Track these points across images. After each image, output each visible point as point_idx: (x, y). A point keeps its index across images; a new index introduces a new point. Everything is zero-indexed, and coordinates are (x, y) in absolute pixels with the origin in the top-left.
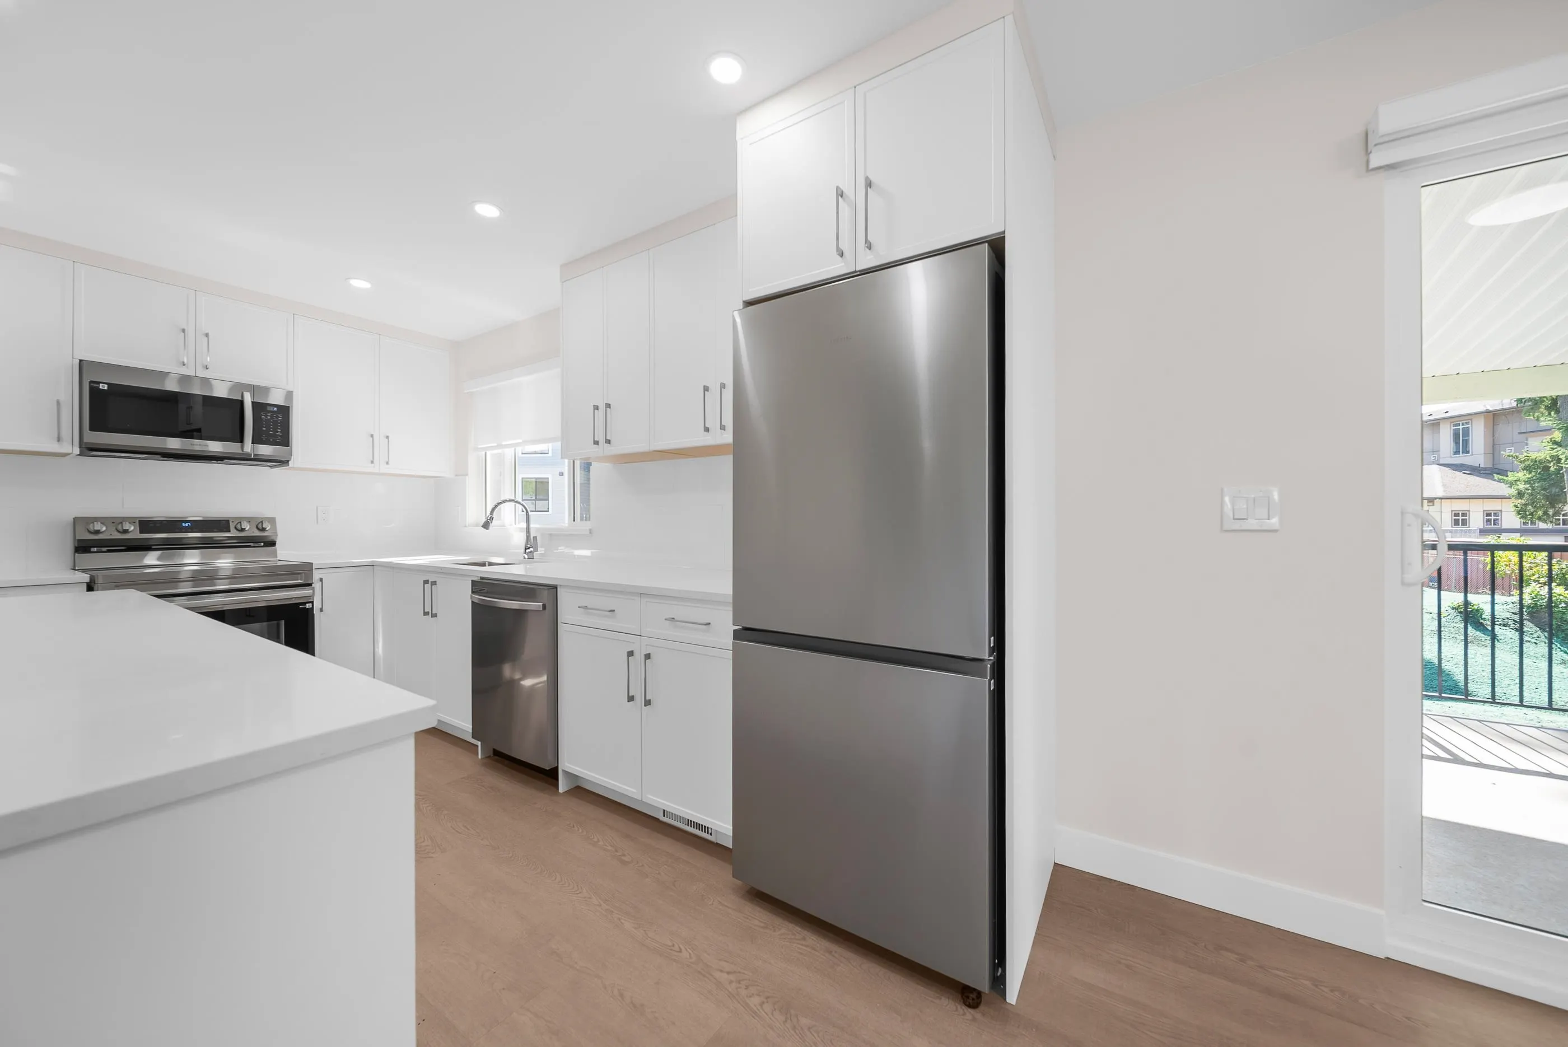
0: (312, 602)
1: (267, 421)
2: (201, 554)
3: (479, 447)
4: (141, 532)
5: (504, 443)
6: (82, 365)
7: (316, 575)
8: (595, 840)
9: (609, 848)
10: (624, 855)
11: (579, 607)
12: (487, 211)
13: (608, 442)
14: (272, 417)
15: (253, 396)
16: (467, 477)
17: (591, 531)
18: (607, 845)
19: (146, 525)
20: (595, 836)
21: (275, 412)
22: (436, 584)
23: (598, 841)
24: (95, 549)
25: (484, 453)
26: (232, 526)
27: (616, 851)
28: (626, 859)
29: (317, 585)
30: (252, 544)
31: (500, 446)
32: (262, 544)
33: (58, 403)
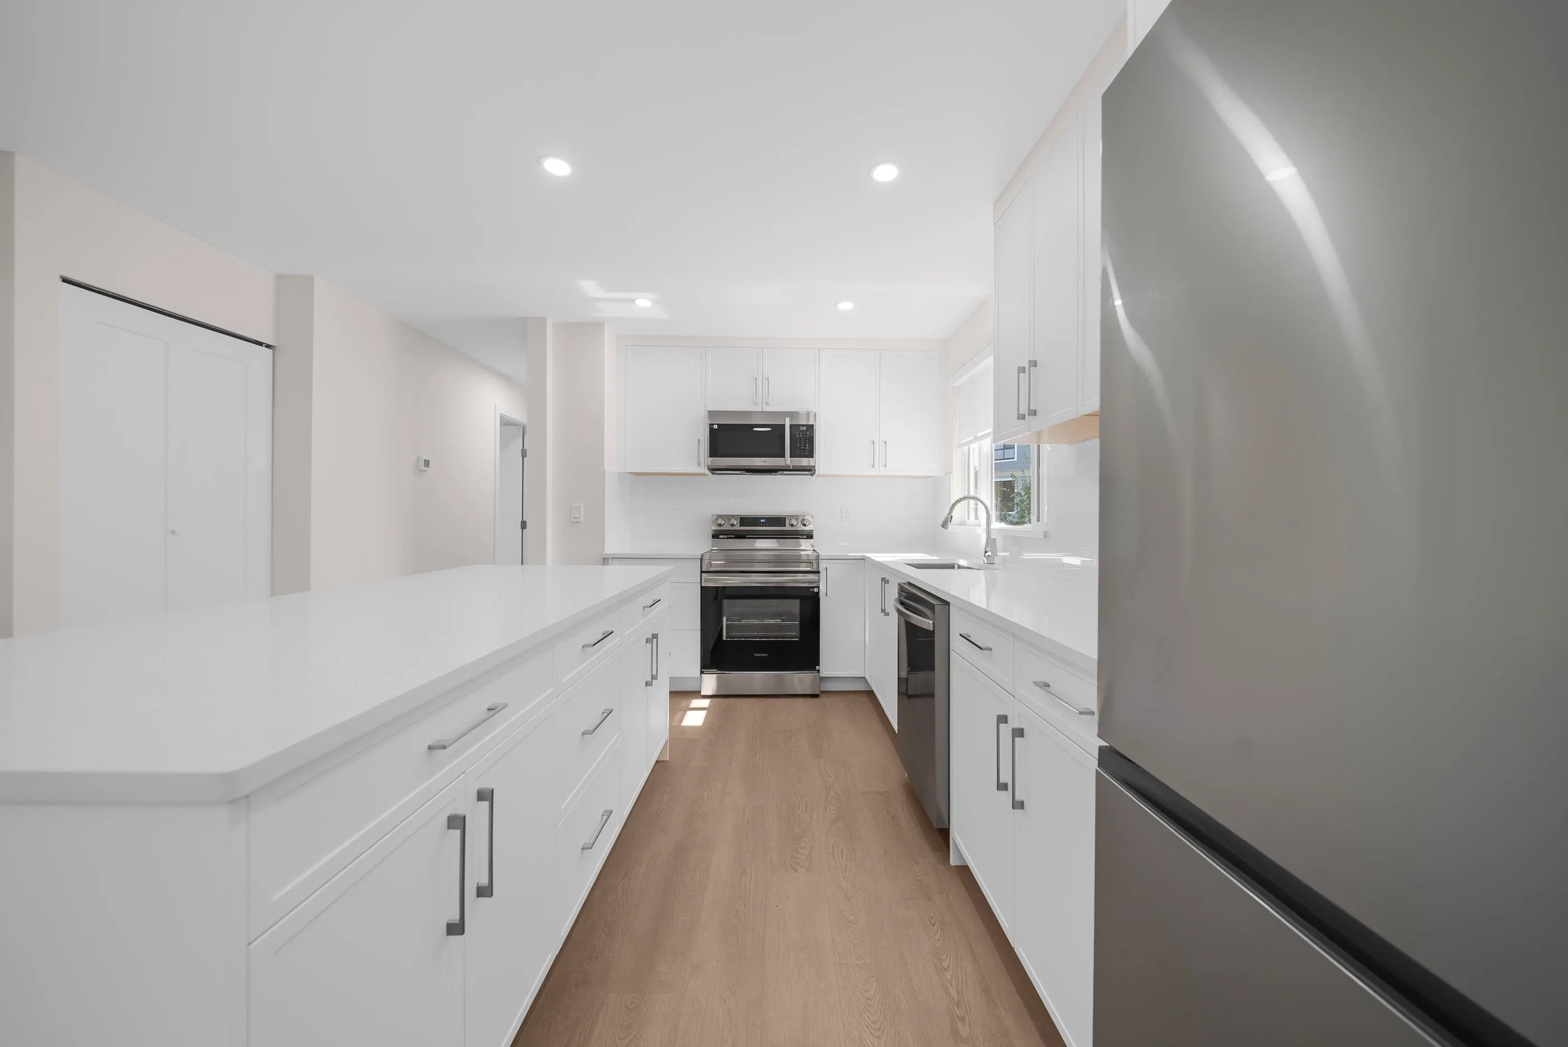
0: (818, 587)
1: (801, 438)
2: (777, 541)
3: (962, 442)
4: (740, 526)
5: (979, 435)
6: (712, 414)
7: (823, 565)
8: (945, 965)
9: (953, 992)
10: (962, 1019)
11: (961, 635)
12: (886, 173)
13: (1033, 413)
14: (803, 435)
15: (791, 420)
16: (951, 475)
17: (1046, 535)
18: (954, 984)
19: (744, 521)
20: (947, 960)
21: (804, 431)
22: (888, 583)
23: (946, 969)
24: (721, 536)
25: (967, 447)
26: (787, 521)
27: (958, 1006)
28: (963, 1030)
29: (823, 574)
30: (800, 537)
31: (976, 439)
32: (805, 537)
33: (699, 441)
